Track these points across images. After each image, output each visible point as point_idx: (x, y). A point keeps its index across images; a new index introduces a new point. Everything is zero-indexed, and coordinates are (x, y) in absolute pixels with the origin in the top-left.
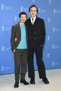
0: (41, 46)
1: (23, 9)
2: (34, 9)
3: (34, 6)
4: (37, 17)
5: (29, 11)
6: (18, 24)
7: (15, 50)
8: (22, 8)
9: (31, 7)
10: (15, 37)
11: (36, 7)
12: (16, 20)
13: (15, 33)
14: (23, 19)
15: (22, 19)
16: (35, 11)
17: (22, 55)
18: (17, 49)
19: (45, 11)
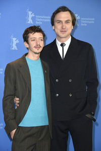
0: (88, 116)
1: (33, 18)
2: (64, 16)
3: (64, 9)
4: (73, 38)
5: (53, 24)
6: (24, 59)
7: (14, 131)
8: (31, 15)
9: (58, 11)
10: (15, 95)
11: (70, 11)
12: (15, 47)
13: (15, 82)
14: (35, 45)
15: (33, 44)
16: (67, 22)
17: (35, 144)
18: (19, 128)
19: (91, 21)
